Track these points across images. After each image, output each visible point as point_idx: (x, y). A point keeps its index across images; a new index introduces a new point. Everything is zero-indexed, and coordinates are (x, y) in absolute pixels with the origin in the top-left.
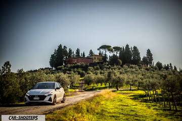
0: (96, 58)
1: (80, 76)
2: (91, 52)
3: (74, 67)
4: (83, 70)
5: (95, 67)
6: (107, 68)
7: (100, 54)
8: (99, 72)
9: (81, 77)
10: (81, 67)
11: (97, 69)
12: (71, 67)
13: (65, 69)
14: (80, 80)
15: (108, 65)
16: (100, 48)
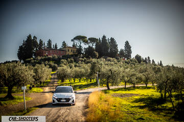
0: (70, 50)
1: (51, 69)
2: (64, 44)
3: (45, 60)
4: (55, 63)
5: (69, 60)
6: (82, 61)
7: (74, 46)
8: (73, 65)
9: (53, 71)
10: (53, 60)
11: (71, 62)
12: (41, 60)
13: (35, 62)
14: (52, 75)
15: (83, 58)
16: (74, 39)
